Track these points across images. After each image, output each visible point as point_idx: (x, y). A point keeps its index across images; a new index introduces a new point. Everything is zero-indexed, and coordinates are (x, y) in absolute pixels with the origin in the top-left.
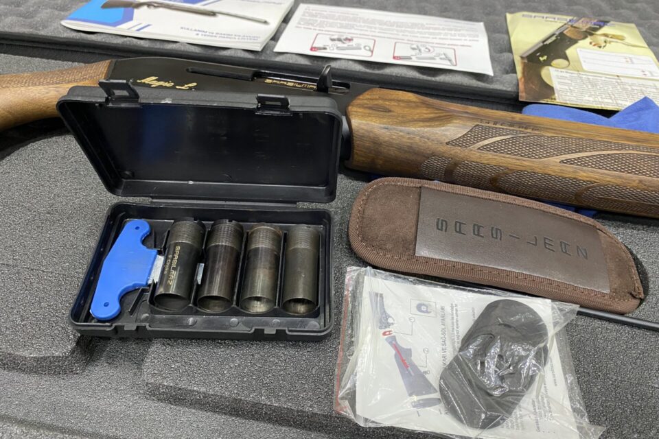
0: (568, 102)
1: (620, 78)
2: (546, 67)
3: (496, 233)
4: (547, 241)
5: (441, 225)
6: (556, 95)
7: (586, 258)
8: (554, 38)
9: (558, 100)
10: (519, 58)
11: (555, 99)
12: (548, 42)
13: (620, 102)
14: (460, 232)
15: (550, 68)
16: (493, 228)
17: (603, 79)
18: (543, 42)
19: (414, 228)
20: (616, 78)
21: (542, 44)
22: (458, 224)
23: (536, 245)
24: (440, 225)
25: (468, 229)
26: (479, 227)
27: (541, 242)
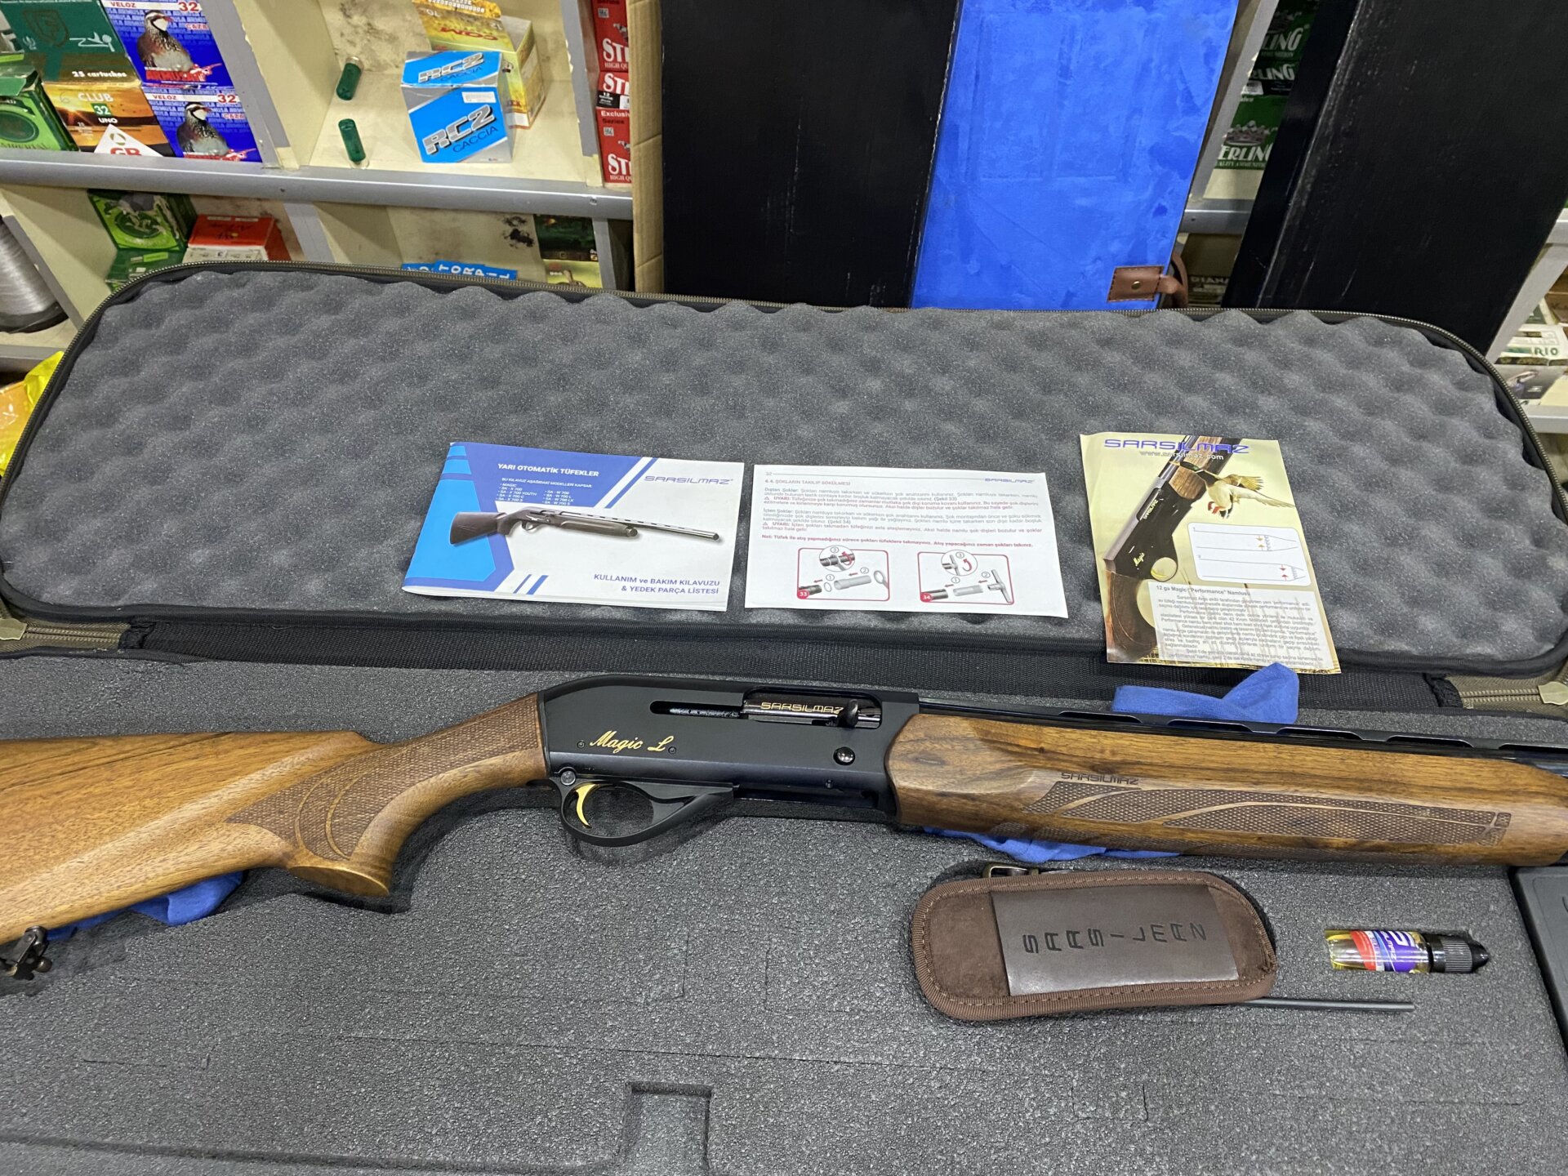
0: (1175, 659)
1: (1250, 590)
2: (1145, 582)
3: (1096, 936)
4: (1155, 929)
5: (1030, 944)
6: (1159, 646)
7: (1204, 938)
8: (1154, 502)
9: (1161, 658)
10: (1103, 562)
11: (1157, 655)
12: (1145, 515)
13: (1246, 648)
14: (1054, 948)
15: (1150, 582)
16: (1089, 930)
17: (1226, 596)
18: (1138, 515)
19: (999, 957)
20: (1244, 590)
21: (1137, 521)
22: (1049, 937)
23: (1143, 939)
24: (1029, 946)
25: (1062, 940)
26: (1074, 933)
27: (1149, 934)
